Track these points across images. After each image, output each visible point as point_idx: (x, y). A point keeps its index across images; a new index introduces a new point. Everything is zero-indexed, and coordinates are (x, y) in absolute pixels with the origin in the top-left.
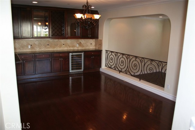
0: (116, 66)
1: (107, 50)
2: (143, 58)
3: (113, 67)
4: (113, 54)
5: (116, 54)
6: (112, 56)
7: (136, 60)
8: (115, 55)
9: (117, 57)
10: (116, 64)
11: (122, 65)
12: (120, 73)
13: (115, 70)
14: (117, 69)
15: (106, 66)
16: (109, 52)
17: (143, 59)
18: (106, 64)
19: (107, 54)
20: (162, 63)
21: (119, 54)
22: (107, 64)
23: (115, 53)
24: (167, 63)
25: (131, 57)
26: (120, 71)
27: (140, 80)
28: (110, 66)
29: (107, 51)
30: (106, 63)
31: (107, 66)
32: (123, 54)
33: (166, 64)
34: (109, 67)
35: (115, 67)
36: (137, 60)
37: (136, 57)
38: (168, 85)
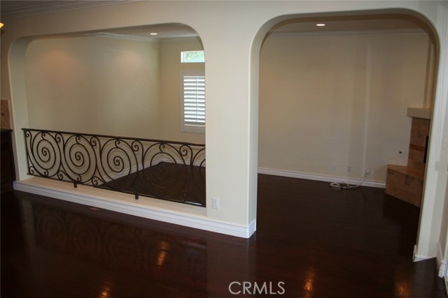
0: (62, 169)
1: (28, 127)
2: (137, 140)
3: (51, 173)
4: (47, 137)
5: (58, 136)
6: (44, 144)
7: (117, 147)
8: (55, 139)
9: (61, 145)
10: (61, 163)
11: (79, 164)
12: (75, 187)
13: (61, 180)
14: (65, 178)
15: (29, 173)
16: (34, 134)
17: (136, 143)
18: (29, 168)
19: (29, 139)
20: (191, 146)
21: (66, 137)
22: (32, 169)
23: (54, 135)
24: (204, 145)
25: (103, 141)
26: (76, 183)
27: (137, 198)
28: (42, 172)
29: (29, 130)
30: (31, 165)
31: (36, 173)
32: (78, 135)
33: (202, 147)
34: (42, 176)
35: (60, 173)
36: (122, 145)
37: (118, 139)
38: (216, 200)
